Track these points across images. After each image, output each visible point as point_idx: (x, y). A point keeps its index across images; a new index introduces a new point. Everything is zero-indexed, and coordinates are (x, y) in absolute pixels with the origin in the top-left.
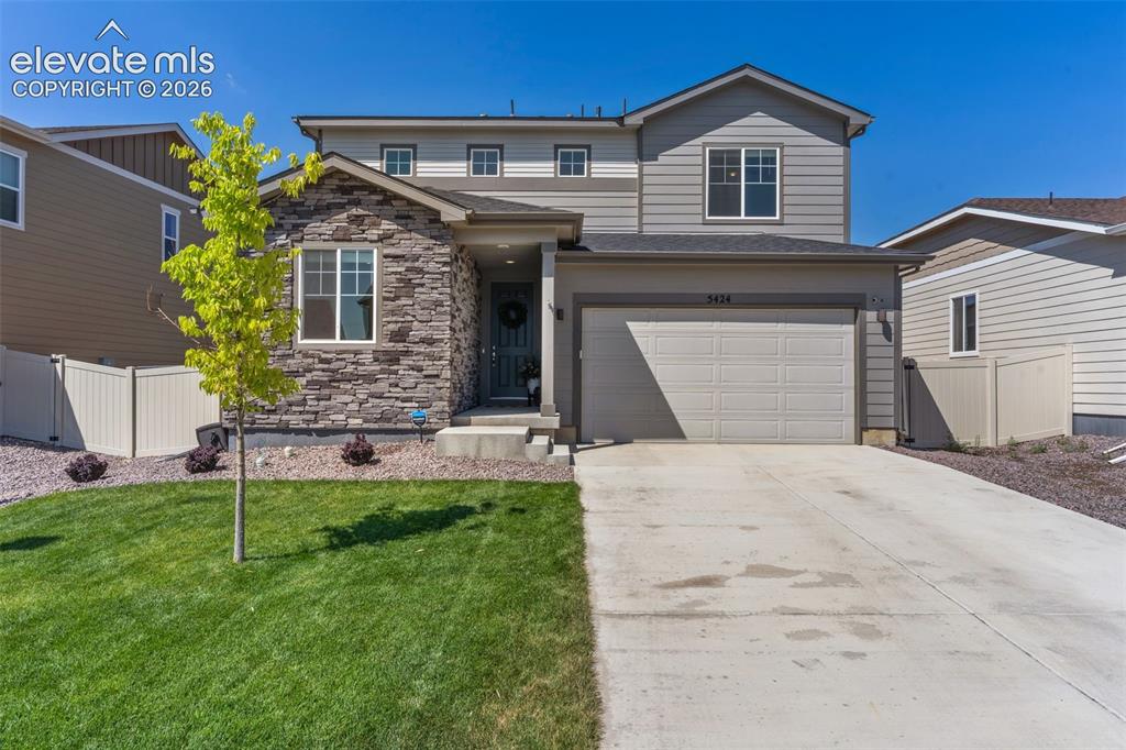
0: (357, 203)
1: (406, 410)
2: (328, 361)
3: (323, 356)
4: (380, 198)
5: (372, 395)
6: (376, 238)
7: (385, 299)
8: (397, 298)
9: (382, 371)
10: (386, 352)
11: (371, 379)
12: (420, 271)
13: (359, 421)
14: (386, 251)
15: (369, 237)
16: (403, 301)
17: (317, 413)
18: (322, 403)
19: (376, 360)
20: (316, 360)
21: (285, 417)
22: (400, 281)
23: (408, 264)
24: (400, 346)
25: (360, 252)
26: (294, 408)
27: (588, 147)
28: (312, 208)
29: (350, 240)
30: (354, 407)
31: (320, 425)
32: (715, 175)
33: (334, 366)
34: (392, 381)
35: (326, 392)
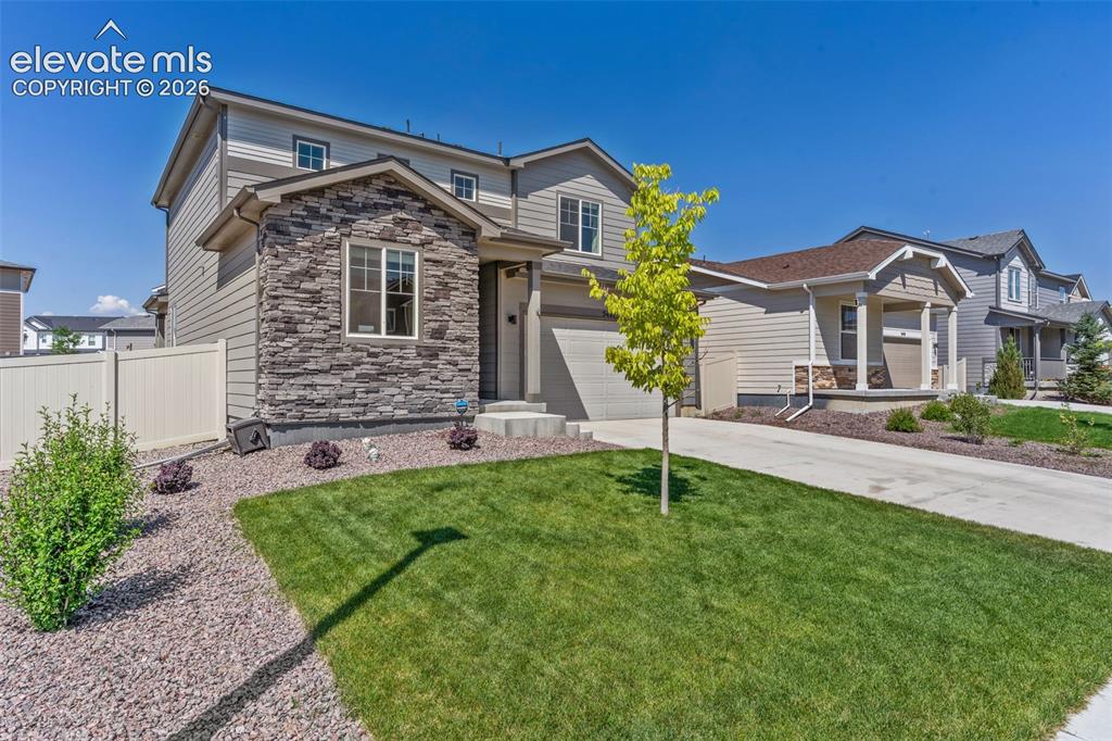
0: (402, 207)
1: (444, 400)
2: (375, 355)
3: (372, 350)
4: (422, 205)
5: (416, 388)
6: (418, 242)
7: (427, 299)
8: (436, 299)
9: (424, 365)
10: (427, 348)
11: (415, 372)
12: (455, 276)
13: (405, 412)
14: (427, 255)
15: (413, 240)
16: (442, 302)
17: (366, 405)
18: (371, 395)
19: (419, 355)
20: (365, 354)
21: (334, 411)
22: (439, 283)
23: (445, 269)
24: (439, 343)
25: (404, 253)
26: (344, 402)
27: (477, 177)
28: (360, 205)
29: (395, 241)
30: (400, 398)
31: (370, 416)
32: (564, 217)
33: (381, 359)
34: (432, 374)
35: (375, 384)
